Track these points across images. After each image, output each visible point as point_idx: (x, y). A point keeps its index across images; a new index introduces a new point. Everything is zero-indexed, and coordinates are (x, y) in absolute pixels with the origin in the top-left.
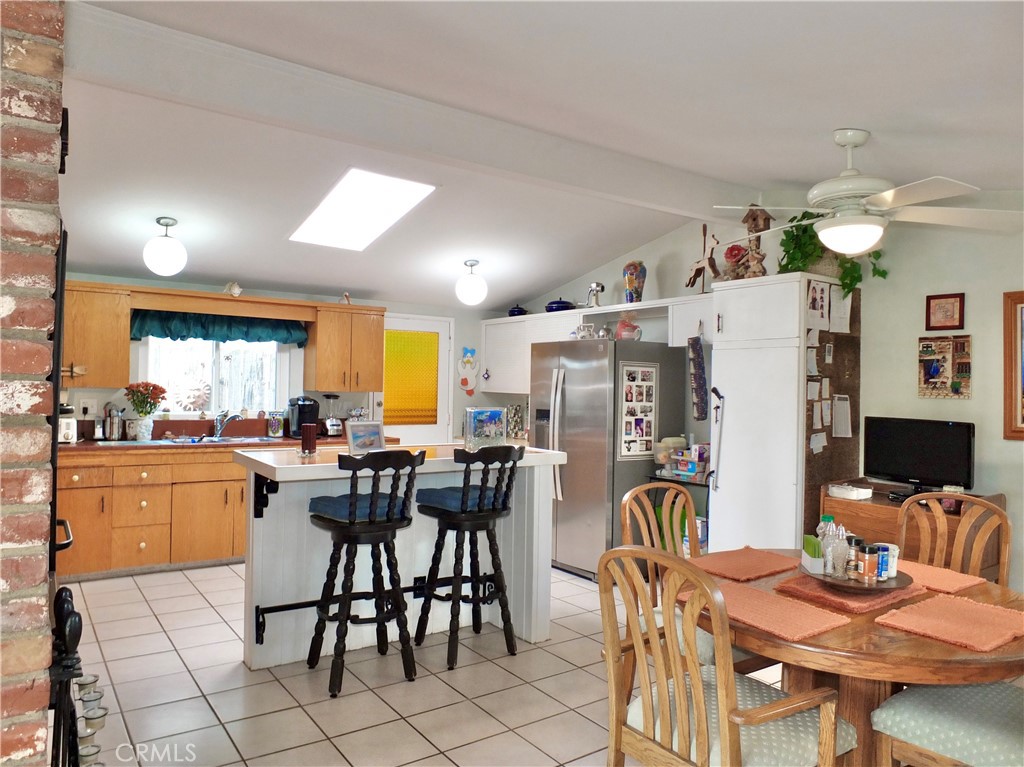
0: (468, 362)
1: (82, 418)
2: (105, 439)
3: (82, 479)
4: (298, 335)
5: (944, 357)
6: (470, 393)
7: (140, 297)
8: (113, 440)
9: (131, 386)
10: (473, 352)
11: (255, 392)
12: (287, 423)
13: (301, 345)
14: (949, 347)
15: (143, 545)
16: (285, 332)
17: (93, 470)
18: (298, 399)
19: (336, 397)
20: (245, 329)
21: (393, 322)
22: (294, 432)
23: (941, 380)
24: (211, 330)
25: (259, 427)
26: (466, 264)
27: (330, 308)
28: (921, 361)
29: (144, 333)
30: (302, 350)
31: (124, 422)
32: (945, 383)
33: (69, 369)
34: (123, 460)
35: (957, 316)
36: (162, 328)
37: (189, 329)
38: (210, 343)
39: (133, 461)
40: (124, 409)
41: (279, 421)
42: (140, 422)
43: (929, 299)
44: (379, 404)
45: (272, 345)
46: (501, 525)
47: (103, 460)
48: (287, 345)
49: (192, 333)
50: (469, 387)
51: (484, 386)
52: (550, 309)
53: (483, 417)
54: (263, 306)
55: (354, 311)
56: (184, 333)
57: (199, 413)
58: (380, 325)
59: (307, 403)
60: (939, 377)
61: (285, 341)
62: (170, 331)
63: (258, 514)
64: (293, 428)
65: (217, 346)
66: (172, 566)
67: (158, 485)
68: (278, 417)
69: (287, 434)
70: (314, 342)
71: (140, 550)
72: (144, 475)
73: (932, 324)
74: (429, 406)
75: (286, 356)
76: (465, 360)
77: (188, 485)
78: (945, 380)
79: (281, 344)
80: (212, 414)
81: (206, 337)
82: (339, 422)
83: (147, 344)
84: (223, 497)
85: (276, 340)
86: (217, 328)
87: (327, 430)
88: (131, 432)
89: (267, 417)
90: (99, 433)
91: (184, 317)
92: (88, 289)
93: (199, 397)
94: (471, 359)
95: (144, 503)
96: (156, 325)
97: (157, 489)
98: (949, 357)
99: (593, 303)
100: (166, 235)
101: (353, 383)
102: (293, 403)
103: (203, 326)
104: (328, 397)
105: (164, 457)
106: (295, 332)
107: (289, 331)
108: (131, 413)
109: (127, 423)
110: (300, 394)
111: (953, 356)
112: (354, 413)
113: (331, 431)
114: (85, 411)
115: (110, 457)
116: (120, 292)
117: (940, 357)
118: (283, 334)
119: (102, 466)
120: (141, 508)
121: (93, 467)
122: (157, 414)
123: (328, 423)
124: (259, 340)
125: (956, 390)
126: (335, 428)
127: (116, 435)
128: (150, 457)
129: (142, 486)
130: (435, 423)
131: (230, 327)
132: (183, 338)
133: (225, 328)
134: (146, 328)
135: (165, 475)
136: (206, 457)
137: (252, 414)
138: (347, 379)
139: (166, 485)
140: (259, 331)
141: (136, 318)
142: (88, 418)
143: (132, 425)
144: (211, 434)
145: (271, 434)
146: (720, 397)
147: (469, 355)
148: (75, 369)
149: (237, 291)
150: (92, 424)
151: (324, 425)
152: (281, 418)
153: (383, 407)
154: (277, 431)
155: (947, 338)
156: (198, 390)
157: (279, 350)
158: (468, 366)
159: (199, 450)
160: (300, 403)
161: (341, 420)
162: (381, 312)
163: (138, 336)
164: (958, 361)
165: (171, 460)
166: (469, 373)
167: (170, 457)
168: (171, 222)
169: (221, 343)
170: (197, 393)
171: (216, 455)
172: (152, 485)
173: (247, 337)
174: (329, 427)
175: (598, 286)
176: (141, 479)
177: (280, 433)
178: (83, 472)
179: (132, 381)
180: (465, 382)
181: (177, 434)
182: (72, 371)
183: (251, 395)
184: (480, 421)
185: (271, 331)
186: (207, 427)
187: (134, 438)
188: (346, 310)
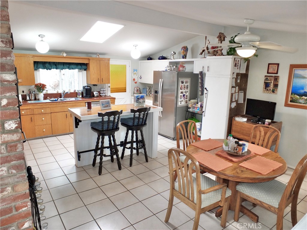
0: (135, 73)
1: (22, 94)
2: (30, 100)
3: (25, 112)
4: (84, 67)
5: (271, 82)
6: (136, 83)
7: (36, 58)
8: (32, 100)
9: (36, 84)
10: (136, 70)
11: (72, 82)
12: (82, 93)
13: (85, 70)
14: (273, 79)
15: (44, 130)
16: (80, 66)
17: (27, 110)
18: (85, 86)
19: (96, 85)
20: (68, 66)
21: (112, 62)
22: (85, 96)
23: (269, 88)
24: (58, 66)
25: (74, 94)
26: (134, 46)
27: (93, 59)
28: (264, 82)
29: (38, 68)
30: (85, 71)
31: (35, 95)
32: (270, 89)
34: (36, 107)
35: (276, 70)
36: (44, 67)
37: (51, 66)
38: (58, 70)
39: (39, 107)
40: (35, 91)
41: (80, 93)
42: (40, 95)
43: (269, 64)
44: (109, 87)
45: (77, 70)
46: (144, 129)
47: (30, 107)
48: (81, 70)
49: (52, 68)
50: (135, 81)
51: (140, 81)
52: (159, 59)
53: (139, 97)
54: (73, 59)
55: (101, 60)
56: (50, 68)
57: (56, 91)
58: (109, 64)
59: (88, 88)
60: (269, 87)
61: (80, 69)
62: (46, 67)
63: (76, 127)
64: (84, 95)
65: (60, 71)
66: (53, 135)
67: (47, 113)
68: (80, 92)
69: (83, 96)
70: (89, 69)
71: (43, 131)
72: (43, 111)
73: (269, 72)
74: (124, 87)
75: (81, 73)
76: (134, 73)
77: (55, 113)
78: (271, 88)
79: (79, 70)
80: (60, 91)
81: (57, 69)
82: (98, 93)
83: (39, 71)
84: (66, 116)
85: (78, 69)
86: (60, 66)
87: (94, 95)
88: (37, 98)
89: (76, 91)
90: (28, 98)
91: (50, 63)
92: (20, 56)
93: (56, 84)
94: (136, 73)
95: (43, 119)
96: (41, 65)
97: (46, 114)
98: (272, 82)
99: (172, 58)
100: (42, 41)
101: (101, 81)
102: (84, 87)
103: (55, 65)
104: (94, 85)
105: (48, 105)
106: (83, 66)
107: (81, 66)
108: (37, 92)
109: (36, 95)
110: (86, 85)
111: (274, 82)
112: (102, 90)
113: (95, 95)
114: (23, 92)
115: (32, 106)
116: (30, 56)
117: (270, 82)
118: (80, 67)
119: (30, 109)
120: (43, 120)
121: (28, 109)
122: (44, 92)
123: (95, 93)
124: (73, 69)
125: (273, 91)
126: (97, 94)
127: (33, 98)
128: (44, 106)
129: (42, 114)
130: (126, 92)
131: (63, 65)
132: (50, 69)
133: (62, 66)
134: (39, 67)
135: (48, 111)
136: (60, 105)
137: (72, 91)
138: (100, 80)
139: (49, 113)
140: (73, 66)
141: (35, 64)
142: (24, 94)
143: (37, 96)
144: (61, 97)
145: (78, 97)
146: (207, 90)
147: (135, 71)
149: (65, 55)
150: (26, 95)
151: (93, 93)
152: (81, 92)
153: (110, 88)
154: (80, 96)
155: (272, 76)
156: (56, 82)
157: (79, 71)
158: (135, 75)
159: (58, 103)
160: (86, 88)
161: (98, 92)
162: (109, 60)
163: (36, 69)
164: (275, 83)
165: (50, 106)
166: (135, 77)
167: (49, 105)
168: (43, 36)
169: (61, 70)
170: (55, 83)
171: (63, 104)
172: (45, 114)
173: (69, 68)
174: (95, 94)
175: (174, 52)
176: (42, 112)
177: (81, 96)
178: (25, 110)
179: (36, 83)
180: (134, 80)
181: (51, 98)
183: (71, 83)
184: (138, 98)
185: (76, 66)
186: (59, 95)
187: (38, 100)
188: (98, 59)
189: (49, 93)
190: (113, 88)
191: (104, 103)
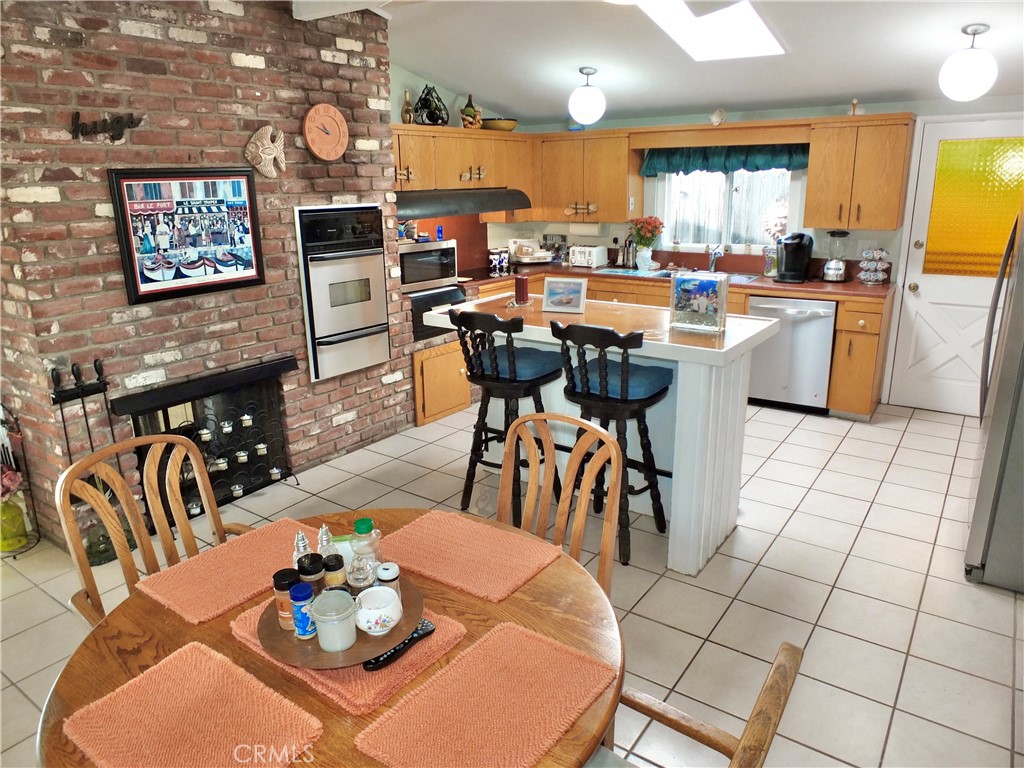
1: (613, 247)
2: (623, 266)
19: (845, 234)
20: (743, 158)
22: (782, 273)
24: (710, 161)
26: (964, 31)
27: (826, 124)
33: (585, 207)
39: (609, 287)
41: (773, 259)
42: (639, 254)
44: (918, 245)
53: (689, 286)
55: (861, 124)
57: (704, 246)
64: (782, 269)
68: (771, 255)
72: (616, 301)
75: (797, 184)
82: (844, 266)
83: (664, 179)
86: (715, 160)
87: (826, 274)
90: (620, 260)
100: (587, 85)
101: (853, 219)
104: (833, 233)
105: (632, 287)
113: (831, 276)
114: (616, 241)
118: (785, 159)
122: (670, 246)
123: (829, 266)
126: (837, 272)
128: (621, 286)
131: (728, 157)
132: (687, 172)
133: (724, 158)
138: (846, 213)
141: (646, 158)
142: (617, 247)
145: (765, 273)
148: (590, 207)
151: (820, 267)
152: (775, 256)
153: (922, 249)
157: (792, 177)
163: (653, 173)
165: (636, 290)
168: (593, 71)
173: (745, 167)
174: (828, 270)
182: (588, 209)
184: (686, 291)
185: (769, 157)
187: (636, 267)
188: (850, 124)
189: (682, 250)
190: (934, 253)
191: (561, 291)
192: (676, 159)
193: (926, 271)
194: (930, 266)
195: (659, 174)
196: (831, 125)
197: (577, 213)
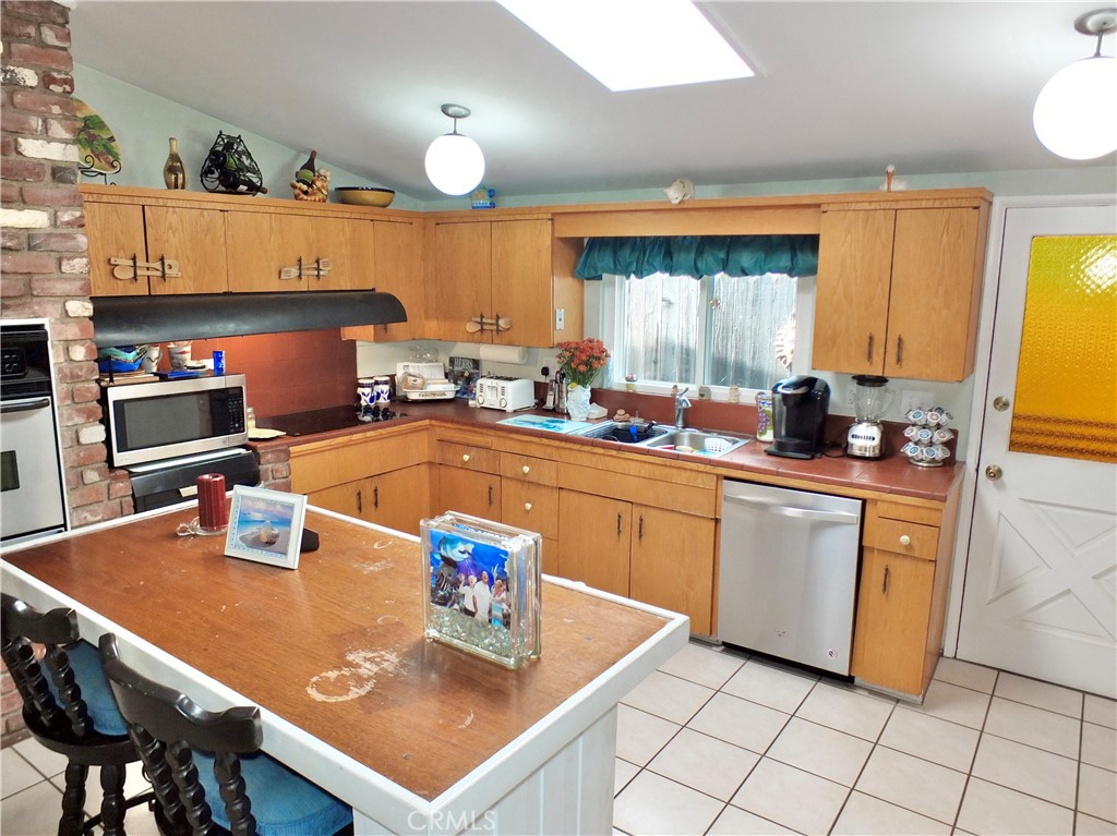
1: (542, 379)
3: (472, 459)
16: (787, 256)
17: (481, 451)
19: (878, 382)
20: (722, 255)
26: (1083, 27)
27: (846, 204)
33: (494, 322)
34: (508, 445)
39: (517, 448)
41: (767, 413)
44: (1000, 404)
47: (490, 441)
55: (901, 205)
57: (670, 385)
67: (544, 486)
68: (764, 408)
72: (527, 468)
75: (809, 299)
77: (573, 495)
84: (617, 524)
87: (850, 445)
90: (549, 401)
95: (527, 505)
97: (541, 490)
100: (455, 133)
101: (891, 358)
104: (859, 379)
105: (550, 449)
107: (795, 254)
113: (859, 448)
114: (545, 371)
115: (496, 439)
116: (541, 217)
118: (785, 260)
119: (489, 449)
120: (528, 512)
121: (482, 447)
123: (855, 432)
126: (869, 443)
128: (534, 446)
129: (526, 482)
132: (640, 275)
135: (549, 475)
139: (552, 488)
142: (545, 380)
148: (501, 322)
152: (770, 410)
153: (1008, 412)
154: (764, 433)
157: (799, 288)
165: (555, 454)
168: (463, 112)
172: (537, 484)
174: (854, 439)
176: (523, 473)
178: (474, 451)
181: (632, 414)
182: (497, 325)
185: (762, 256)
186: (659, 409)
187: (568, 414)
188: (883, 206)
190: (1027, 418)
192: (625, 254)
193: (1014, 446)
194: (1021, 438)
195: (605, 276)
196: (853, 206)
197: (482, 330)
